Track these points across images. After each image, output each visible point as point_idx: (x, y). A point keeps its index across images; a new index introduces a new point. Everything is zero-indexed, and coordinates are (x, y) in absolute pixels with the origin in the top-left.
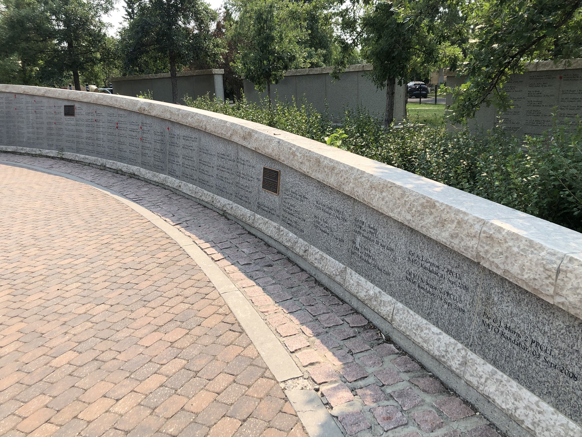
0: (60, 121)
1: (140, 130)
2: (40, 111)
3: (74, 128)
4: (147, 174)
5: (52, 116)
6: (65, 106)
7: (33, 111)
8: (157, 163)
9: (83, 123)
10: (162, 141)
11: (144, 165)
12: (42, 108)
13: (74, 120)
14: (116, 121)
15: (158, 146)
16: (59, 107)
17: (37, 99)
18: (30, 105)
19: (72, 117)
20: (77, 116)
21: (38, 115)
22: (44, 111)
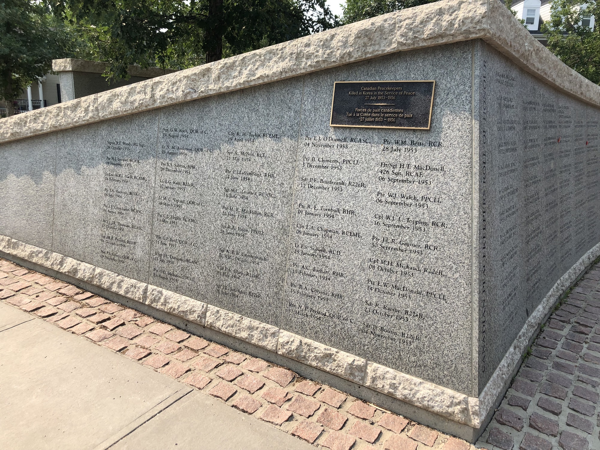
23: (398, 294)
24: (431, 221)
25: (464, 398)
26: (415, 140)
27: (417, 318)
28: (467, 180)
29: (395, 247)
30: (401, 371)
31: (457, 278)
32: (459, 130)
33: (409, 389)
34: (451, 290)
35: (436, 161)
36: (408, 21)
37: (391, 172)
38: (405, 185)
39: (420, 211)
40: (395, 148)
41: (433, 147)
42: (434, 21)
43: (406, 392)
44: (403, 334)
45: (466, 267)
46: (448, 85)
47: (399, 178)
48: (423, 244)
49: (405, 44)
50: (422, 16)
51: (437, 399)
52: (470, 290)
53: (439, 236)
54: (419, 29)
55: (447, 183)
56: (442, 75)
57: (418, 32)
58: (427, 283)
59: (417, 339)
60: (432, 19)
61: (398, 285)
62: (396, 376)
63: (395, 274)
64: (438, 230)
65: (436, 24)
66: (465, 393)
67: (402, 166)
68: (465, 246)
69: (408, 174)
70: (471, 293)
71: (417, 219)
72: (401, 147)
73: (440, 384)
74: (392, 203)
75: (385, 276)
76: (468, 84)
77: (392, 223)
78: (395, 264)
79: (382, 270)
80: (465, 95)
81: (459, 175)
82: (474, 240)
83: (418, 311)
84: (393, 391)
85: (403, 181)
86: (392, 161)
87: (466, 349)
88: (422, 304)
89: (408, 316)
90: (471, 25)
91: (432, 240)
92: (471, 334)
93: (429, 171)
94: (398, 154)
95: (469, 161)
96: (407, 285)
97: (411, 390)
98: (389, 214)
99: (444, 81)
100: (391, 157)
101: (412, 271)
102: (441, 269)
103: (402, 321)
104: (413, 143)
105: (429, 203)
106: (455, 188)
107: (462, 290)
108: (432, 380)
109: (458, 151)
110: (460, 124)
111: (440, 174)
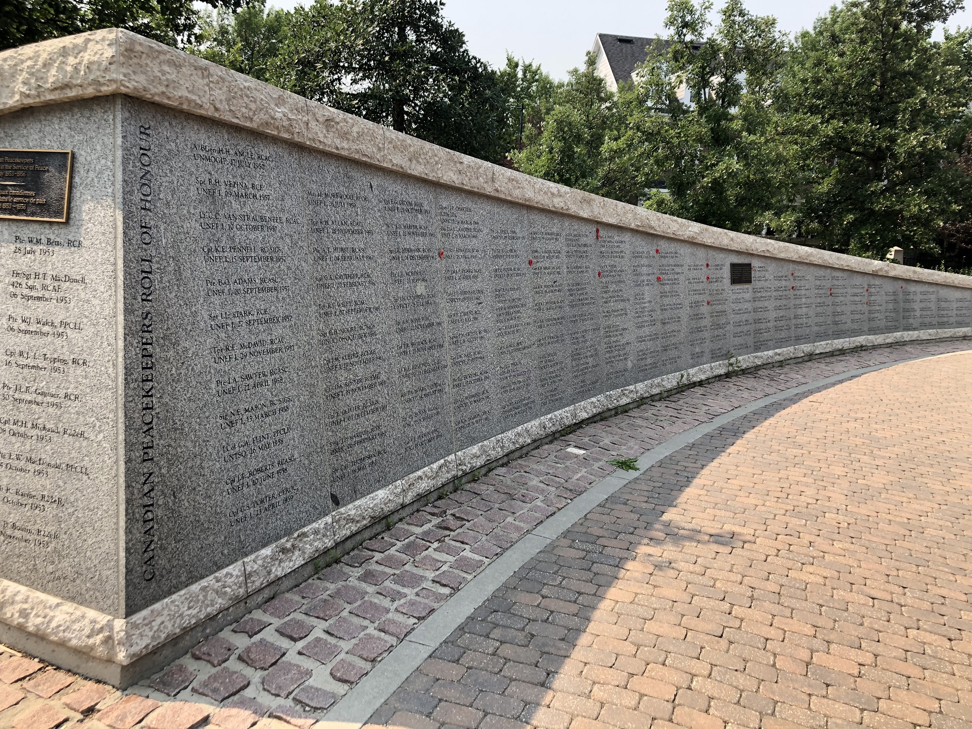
0: (720, 297)
1: (866, 293)
2: (671, 277)
3: (748, 306)
4: (879, 339)
5: (700, 287)
6: (733, 266)
7: (653, 278)
8: (889, 324)
9: (769, 294)
10: (896, 301)
11: (873, 331)
12: (677, 270)
13: (750, 290)
14: (829, 285)
15: (891, 306)
16: (719, 267)
17: (663, 245)
18: (644, 261)
19: (746, 286)
20: (756, 284)
21: (667, 288)
22: (682, 278)
23: (33, 470)
24: (72, 357)
25: (108, 621)
26: (52, 237)
27: (55, 505)
28: (110, 296)
29: (29, 398)
30: (37, 589)
31: (101, 441)
32: (101, 223)
33: (43, 615)
34: (94, 458)
35: (76, 269)
36: (29, 63)
37: (24, 286)
38: (41, 304)
39: (58, 342)
40: (28, 249)
41: (73, 249)
42: (56, 65)
43: (39, 620)
44: (39, 531)
45: (111, 423)
46: (89, 159)
47: (34, 294)
48: (62, 393)
49: (28, 96)
50: (44, 56)
51: (74, 627)
52: (115, 458)
53: (80, 380)
54: (42, 75)
55: (88, 302)
56: (81, 142)
57: (42, 78)
58: (66, 451)
59: (56, 537)
60: (55, 62)
61: (33, 456)
62: (28, 597)
63: (30, 441)
64: (79, 371)
65: (60, 69)
66: (110, 614)
67: (37, 275)
68: (109, 393)
69: (45, 287)
70: (116, 462)
71: (56, 356)
72: (35, 248)
73: (81, 604)
74: (26, 332)
75: (18, 444)
76: (110, 158)
77: (25, 362)
78: (29, 425)
79: (14, 434)
80: (107, 173)
81: (102, 289)
82: (120, 384)
83: (56, 495)
84: (24, 620)
85: (39, 298)
86: (25, 269)
87: (112, 546)
88: (61, 483)
89: (44, 504)
90: (98, 73)
91: (72, 386)
92: (117, 523)
93: (68, 283)
94: (33, 258)
95: (113, 268)
96: (43, 456)
97: (45, 617)
98: (22, 349)
99: (83, 153)
100: (24, 262)
101: (50, 434)
102: (83, 429)
103: (37, 511)
104: (49, 242)
105: (68, 331)
106: (98, 308)
107: (106, 458)
108: (72, 599)
109: (100, 253)
110: (102, 215)
111: (80, 287)
